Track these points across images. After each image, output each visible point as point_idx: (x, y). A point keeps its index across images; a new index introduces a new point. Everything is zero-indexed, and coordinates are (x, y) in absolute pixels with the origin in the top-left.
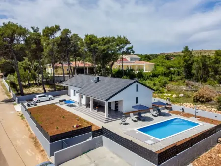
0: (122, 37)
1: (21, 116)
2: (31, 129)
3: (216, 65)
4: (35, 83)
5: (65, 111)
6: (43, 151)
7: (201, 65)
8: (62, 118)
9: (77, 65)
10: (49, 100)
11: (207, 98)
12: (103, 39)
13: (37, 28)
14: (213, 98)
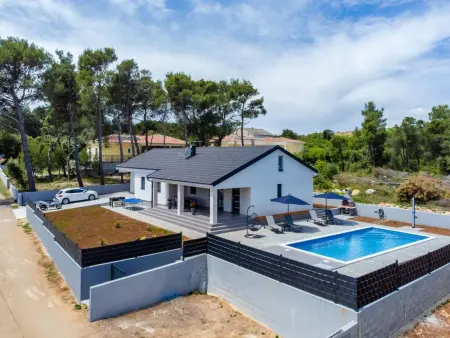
0: (241, 82)
1: (26, 226)
2: (44, 249)
3: (437, 137)
4: (62, 173)
5: (120, 217)
6: (65, 289)
7: (405, 138)
8: (114, 228)
9: (149, 141)
10: (89, 200)
11: (429, 193)
12: (202, 84)
13: (68, 54)
14: (441, 195)
